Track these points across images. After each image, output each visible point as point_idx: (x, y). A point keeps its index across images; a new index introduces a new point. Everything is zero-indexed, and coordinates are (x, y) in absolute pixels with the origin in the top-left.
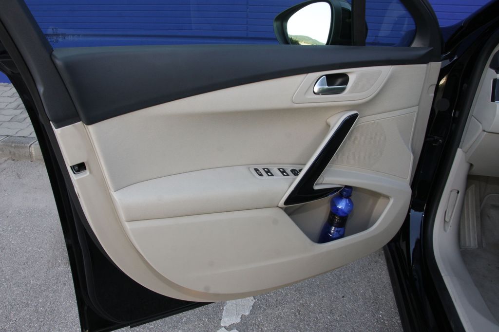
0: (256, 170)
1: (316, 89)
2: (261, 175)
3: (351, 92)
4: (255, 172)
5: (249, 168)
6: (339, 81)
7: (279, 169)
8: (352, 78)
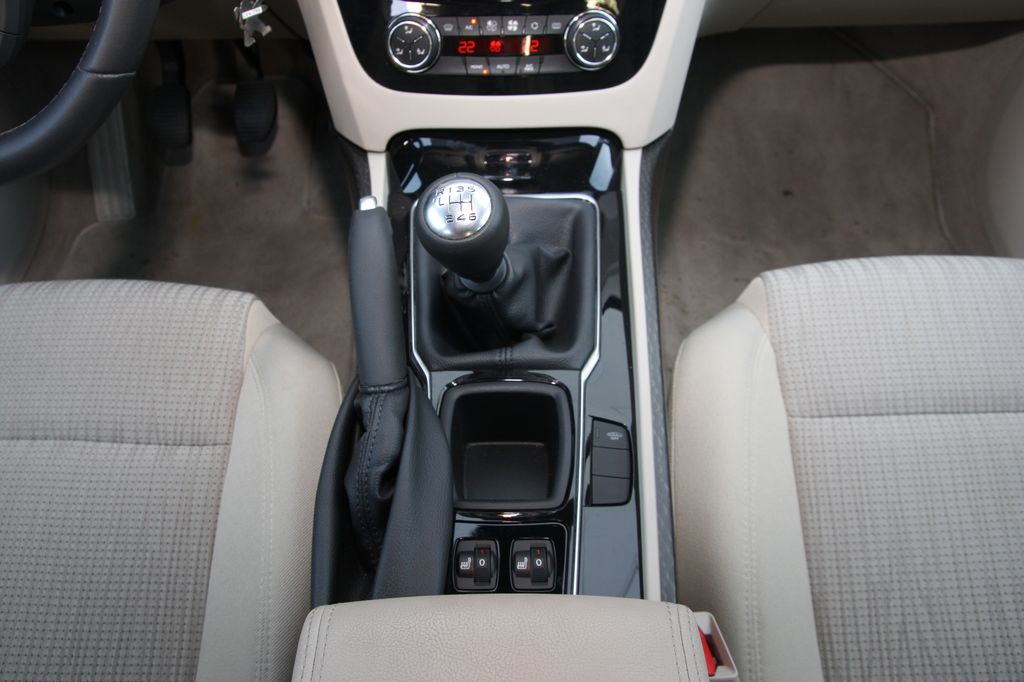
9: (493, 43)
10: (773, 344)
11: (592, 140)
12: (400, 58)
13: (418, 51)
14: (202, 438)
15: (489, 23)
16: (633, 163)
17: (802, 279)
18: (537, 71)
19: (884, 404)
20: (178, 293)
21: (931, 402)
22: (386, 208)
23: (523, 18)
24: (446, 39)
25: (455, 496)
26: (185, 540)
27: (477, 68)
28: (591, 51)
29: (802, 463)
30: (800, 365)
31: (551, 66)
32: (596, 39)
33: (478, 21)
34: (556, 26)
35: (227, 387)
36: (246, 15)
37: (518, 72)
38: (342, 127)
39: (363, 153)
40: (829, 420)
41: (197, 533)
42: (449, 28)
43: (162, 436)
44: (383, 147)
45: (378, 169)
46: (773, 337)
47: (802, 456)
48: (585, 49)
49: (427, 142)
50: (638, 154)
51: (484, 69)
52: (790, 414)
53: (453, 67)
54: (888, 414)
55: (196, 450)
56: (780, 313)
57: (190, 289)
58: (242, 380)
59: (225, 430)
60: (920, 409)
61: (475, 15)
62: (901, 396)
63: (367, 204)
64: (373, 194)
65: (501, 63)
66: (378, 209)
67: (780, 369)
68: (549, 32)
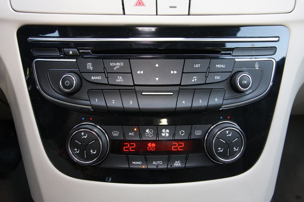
9: (149, 145)
12: (77, 155)
13: (92, 151)
15: (147, 131)
18: (184, 166)
24: (113, 141)
27: (137, 164)
28: (225, 152)
31: (195, 162)
32: (229, 143)
33: (139, 129)
34: (198, 133)
37: (169, 167)
48: (220, 150)
51: (142, 165)
61: (137, 125)
65: (156, 161)
68: (193, 137)
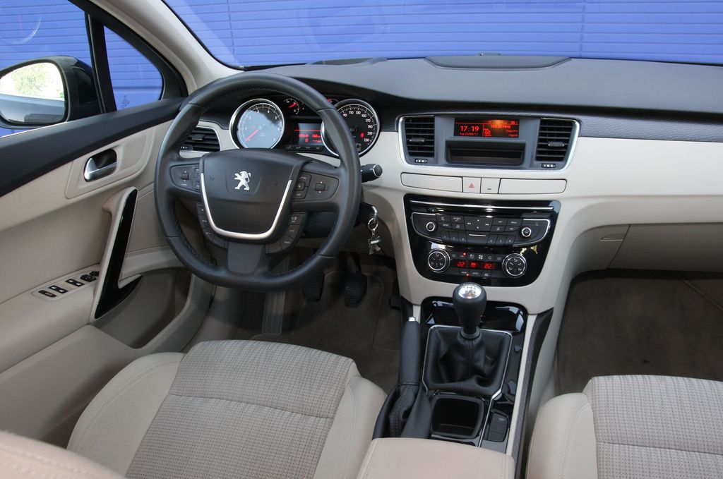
0: (43, 292)
1: (87, 175)
2: (53, 296)
3: (123, 168)
4: (43, 295)
5: (32, 293)
6: (105, 159)
7: (67, 281)
8: (120, 153)
9: (472, 263)
10: (592, 408)
11: (514, 310)
12: (432, 265)
13: (440, 263)
14: (322, 413)
15: (471, 255)
16: (531, 321)
17: (611, 380)
18: (490, 276)
19: (647, 441)
20: (320, 354)
21: (673, 443)
22: (419, 322)
23: (485, 255)
24: (453, 260)
25: (432, 429)
26: (307, 454)
27: (464, 273)
28: (513, 270)
29: (602, 463)
30: (605, 418)
31: (496, 275)
32: (516, 265)
34: (499, 259)
35: (336, 394)
36: (372, 242)
37: (482, 276)
38: (403, 293)
39: (411, 305)
40: (618, 445)
41: (313, 452)
42: (454, 256)
43: (304, 410)
44: (420, 303)
45: (417, 311)
46: (593, 405)
47: (601, 460)
48: (511, 269)
49: (440, 303)
50: (535, 317)
51: (467, 273)
52: (598, 440)
53: (455, 272)
54: (649, 447)
55: (318, 419)
56: (597, 394)
57: (325, 353)
58: (343, 393)
59: (333, 412)
60: (667, 446)
62: (657, 438)
63: (412, 319)
64: (414, 315)
65: (475, 272)
66: (416, 322)
67: (595, 420)
68: (496, 261)
